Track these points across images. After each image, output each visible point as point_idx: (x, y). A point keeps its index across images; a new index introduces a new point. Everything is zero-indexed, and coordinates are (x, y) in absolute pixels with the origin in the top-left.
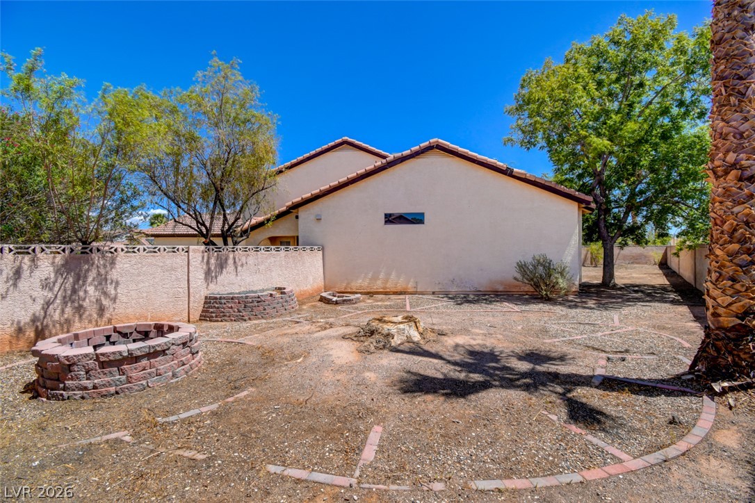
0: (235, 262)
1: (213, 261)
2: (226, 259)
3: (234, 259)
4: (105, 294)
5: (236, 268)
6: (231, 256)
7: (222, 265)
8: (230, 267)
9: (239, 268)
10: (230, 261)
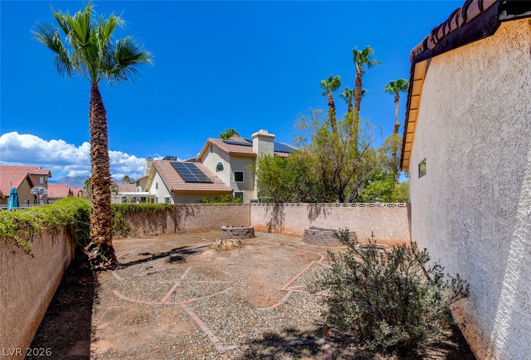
0: (324, 212)
1: (313, 210)
2: (320, 210)
3: (324, 210)
4: (282, 218)
5: (325, 215)
6: (322, 208)
7: (318, 213)
8: (322, 215)
9: (327, 215)
10: (322, 211)
